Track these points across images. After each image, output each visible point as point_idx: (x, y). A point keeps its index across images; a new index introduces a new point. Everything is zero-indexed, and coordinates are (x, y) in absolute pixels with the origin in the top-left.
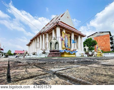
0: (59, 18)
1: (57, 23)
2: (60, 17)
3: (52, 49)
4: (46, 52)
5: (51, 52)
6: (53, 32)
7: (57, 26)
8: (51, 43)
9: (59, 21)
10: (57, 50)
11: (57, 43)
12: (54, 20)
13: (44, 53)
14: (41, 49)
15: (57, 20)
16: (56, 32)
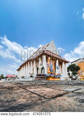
0: (45, 48)
1: (43, 52)
2: (46, 46)
3: (39, 73)
4: (33, 76)
5: (37, 76)
6: (40, 59)
7: (43, 54)
8: (38, 69)
9: (45, 50)
10: (43, 74)
11: (43, 68)
12: (41, 49)
13: (31, 77)
14: (29, 74)
15: (43, 49)
16: (42, 59)
